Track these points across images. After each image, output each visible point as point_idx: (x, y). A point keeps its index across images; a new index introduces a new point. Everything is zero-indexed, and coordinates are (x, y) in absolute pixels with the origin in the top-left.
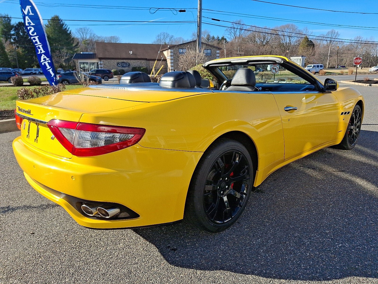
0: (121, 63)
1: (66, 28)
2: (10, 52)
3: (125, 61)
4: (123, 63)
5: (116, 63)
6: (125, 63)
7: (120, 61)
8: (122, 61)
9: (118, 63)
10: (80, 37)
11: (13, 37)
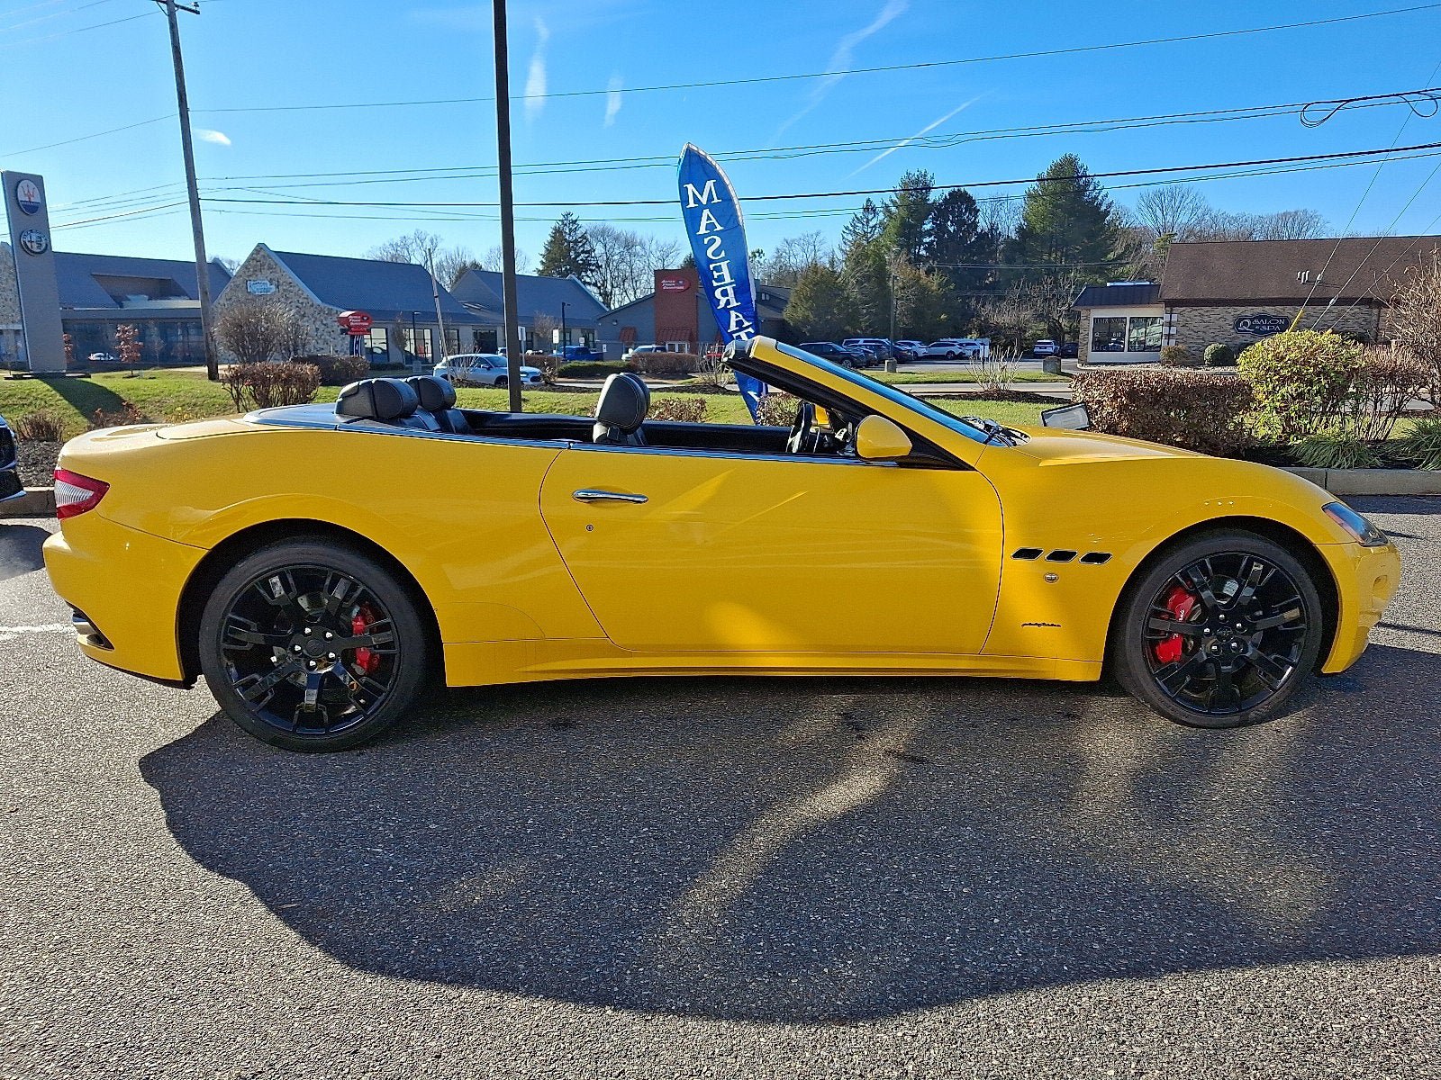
0: (1252, 320)
1: (1096, 198)
2: (904, 288)
3: (1269, 310)
4: (1260, 317)
5: (1231, 320)
6: (1269, 318)
7: (1249, 311)
8: (1259, 310)
9: (1239, 321)
10: (1150, 224)
11: (927, 240)
